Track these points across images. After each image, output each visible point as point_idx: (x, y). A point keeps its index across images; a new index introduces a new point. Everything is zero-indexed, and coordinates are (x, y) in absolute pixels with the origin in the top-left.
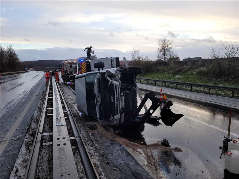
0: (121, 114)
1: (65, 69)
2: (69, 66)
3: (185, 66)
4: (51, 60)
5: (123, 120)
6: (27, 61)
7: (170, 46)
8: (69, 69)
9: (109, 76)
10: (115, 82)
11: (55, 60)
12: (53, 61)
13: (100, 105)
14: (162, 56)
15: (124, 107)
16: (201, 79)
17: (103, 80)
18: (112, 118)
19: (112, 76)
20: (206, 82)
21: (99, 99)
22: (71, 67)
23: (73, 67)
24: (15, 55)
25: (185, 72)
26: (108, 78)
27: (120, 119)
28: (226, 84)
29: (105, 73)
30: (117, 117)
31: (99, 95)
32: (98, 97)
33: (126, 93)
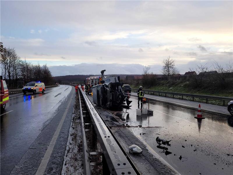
0: (110, 102)
1: (88, 84)
2: (91, 81)
3: (178, 80)
4: (77, 75)
5: (111, 105)
6: (56, 77)
7: (173, 64)
8: (91, 83)
9: (105, 86)
10: (108, 89)
11: (81, 75)
12: (79, 75)
13: (102, 99)
14: (166, 72)
15: (111, 99)
16: (185, 90)
17: (103, 88)
18: (107, 104)
19: (107, 86)
20: (187, 92)
21: (102, 96)
22: (93, 82)
23: (94, 82)
24: (49, 72)
25: (176, 85)
26: (105, 87)
27: (110, 104)
28: (198, 93)
29: (104, 85)
30: (109, 103)
31: (102, 94)
32: (101, 95)
33: (113, 93)
